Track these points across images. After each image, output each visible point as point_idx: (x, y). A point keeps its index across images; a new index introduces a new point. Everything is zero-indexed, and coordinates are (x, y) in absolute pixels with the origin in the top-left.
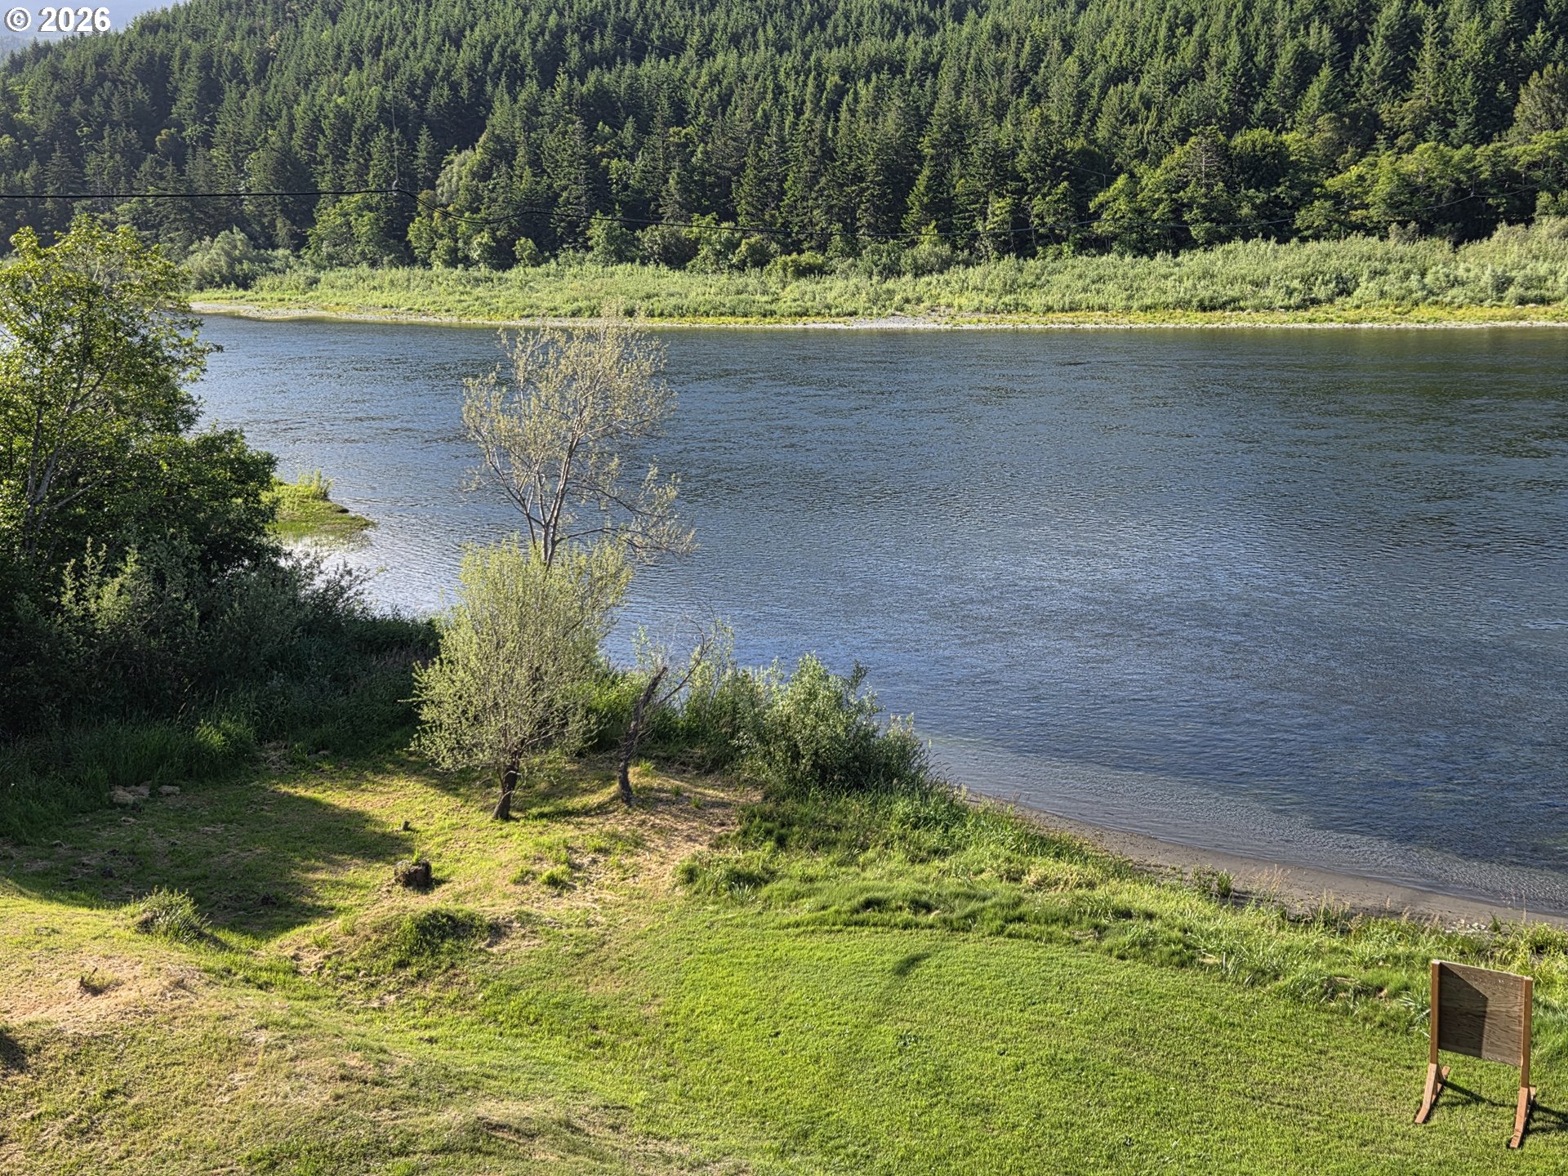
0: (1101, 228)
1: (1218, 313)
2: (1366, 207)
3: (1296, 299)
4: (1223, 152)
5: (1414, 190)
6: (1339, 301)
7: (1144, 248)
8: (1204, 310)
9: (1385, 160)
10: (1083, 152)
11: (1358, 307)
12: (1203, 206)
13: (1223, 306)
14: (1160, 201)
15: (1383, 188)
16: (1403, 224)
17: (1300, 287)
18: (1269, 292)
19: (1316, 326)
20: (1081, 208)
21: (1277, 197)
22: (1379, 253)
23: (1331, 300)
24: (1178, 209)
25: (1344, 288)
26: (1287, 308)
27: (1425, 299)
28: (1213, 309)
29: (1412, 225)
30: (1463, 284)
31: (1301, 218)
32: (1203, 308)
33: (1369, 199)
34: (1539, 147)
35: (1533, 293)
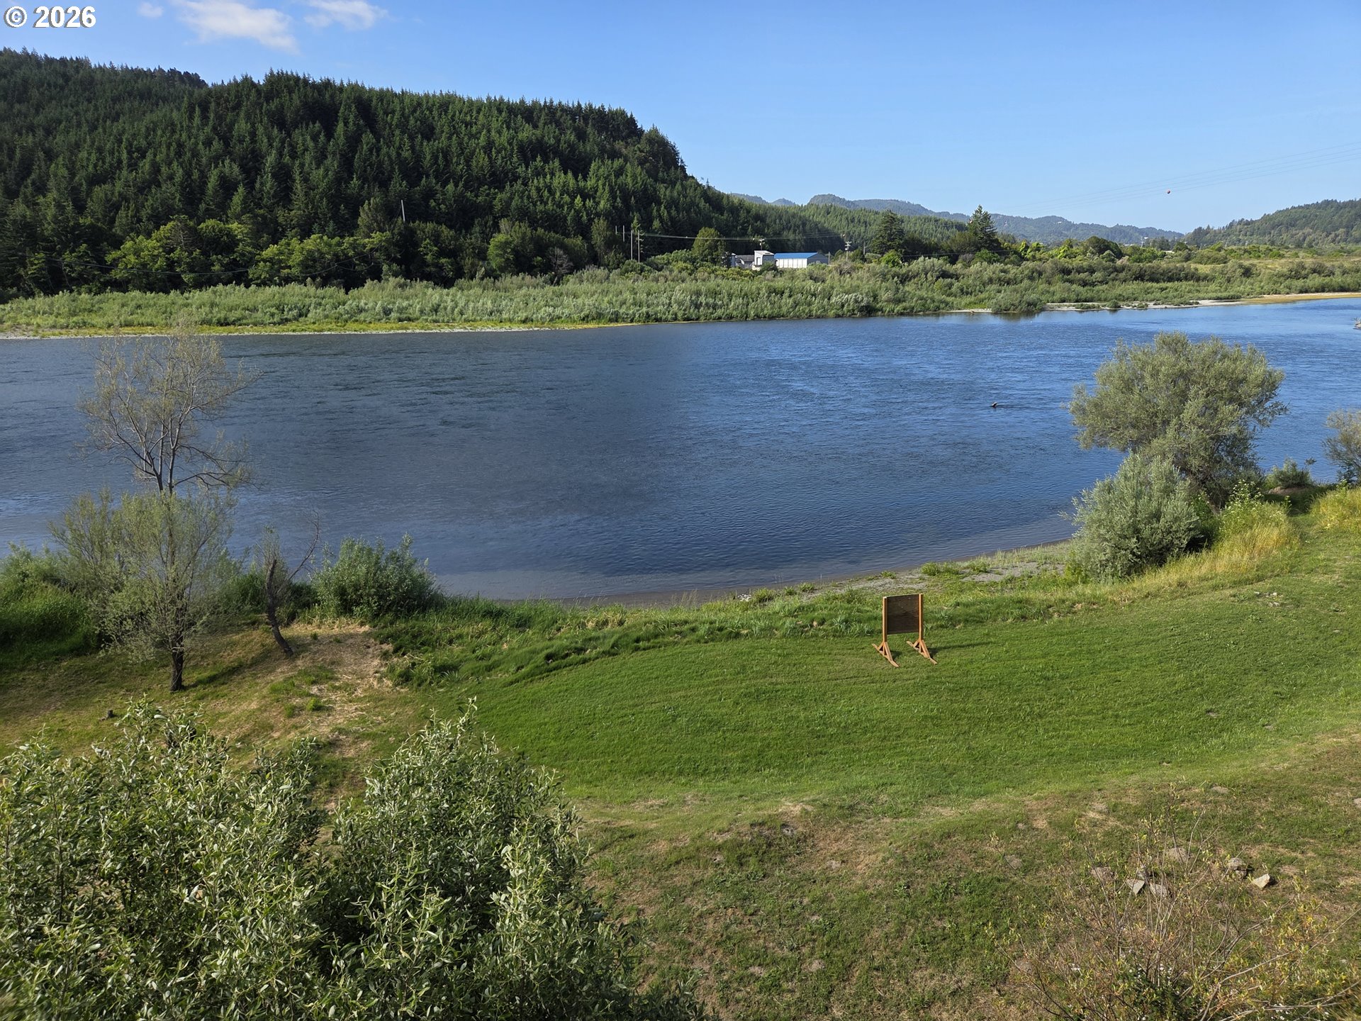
0: (117, 274)
1: (232, 327)
2: (290, 267)
3: (276, 319)
4: (193, 232)
5: (314, 260)
6: (301, 319)
7: (150, 287)
8: (222, 325)
9: (295, 242)
10: (92, 226)
11: (314, 323)
12: (188, 263)
13: (233, 323)
14: (157, 256)
15: (297, 258)
16: (314, 278)
17: (276, 311)
18: (259, 314)
20: (101, 261)
21: (235, 259)
23: (296, 319)
24: (171, 264)
25: (302, 314)
26: (274, 324)
27: (350, 318)
28: (228, 324)
29: (318, 280)
30: (366, 311)
31: (252, 272)
32: (220, 323)
33: (290, 263)
34: (376, 241)
35: (404, 316)
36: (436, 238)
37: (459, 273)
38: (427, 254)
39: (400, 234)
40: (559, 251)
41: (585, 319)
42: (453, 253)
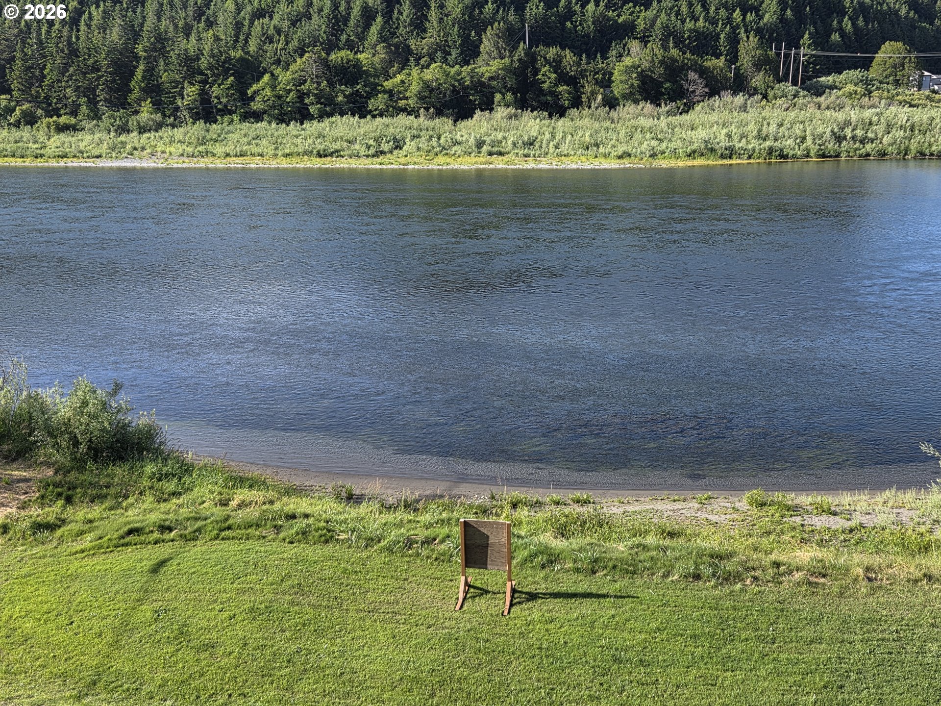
0: (257, 106)
1: (329, 159)
2: (407, 98)
3: (372, 151)
4: (325, 63)
5: (432, 90)
6: (395, 152)
7: (283, 119)
8: (321, 156)
9: (415, 72)
10: (241, 59)
11: (406, 156)
12: (315, 95)
13: (331, 155)
14: (290, 91)
15: (415, 88)
16: (427, 109)
17: (374, 144)
18: (357, 146)
19: (384, 167)
20: (243, 93)
21: (357, 91)
22: (415, 125)
23: (391, 152)
24: (301, 96)
25: (398, 145)
26: (368, 156)
27: (441, 152)
28: (326, 156)
29: (432, 110)
30: (460, 143)
31: (372, 104)
32: (320, 155)
33: (408, 94)
34: (494, 68)
35: (495, 149)
36: (556, 65)
37: (577, 103)
38: (544, 82)
39: (520, 60)
40: (692, 75)
41: (691, 155)
42: (572, 81)
